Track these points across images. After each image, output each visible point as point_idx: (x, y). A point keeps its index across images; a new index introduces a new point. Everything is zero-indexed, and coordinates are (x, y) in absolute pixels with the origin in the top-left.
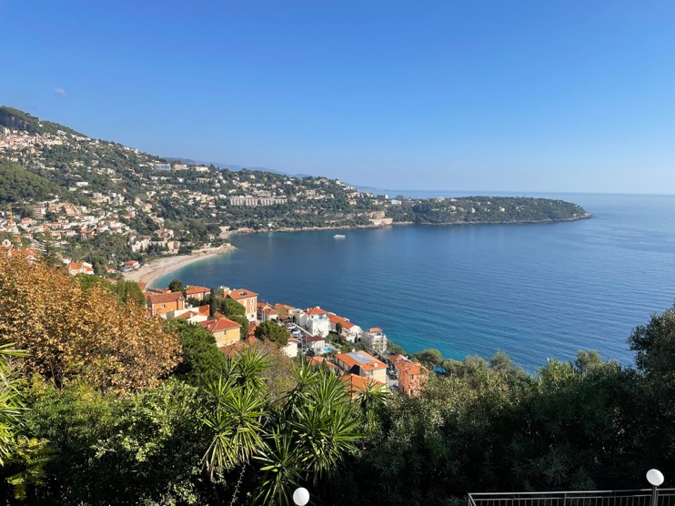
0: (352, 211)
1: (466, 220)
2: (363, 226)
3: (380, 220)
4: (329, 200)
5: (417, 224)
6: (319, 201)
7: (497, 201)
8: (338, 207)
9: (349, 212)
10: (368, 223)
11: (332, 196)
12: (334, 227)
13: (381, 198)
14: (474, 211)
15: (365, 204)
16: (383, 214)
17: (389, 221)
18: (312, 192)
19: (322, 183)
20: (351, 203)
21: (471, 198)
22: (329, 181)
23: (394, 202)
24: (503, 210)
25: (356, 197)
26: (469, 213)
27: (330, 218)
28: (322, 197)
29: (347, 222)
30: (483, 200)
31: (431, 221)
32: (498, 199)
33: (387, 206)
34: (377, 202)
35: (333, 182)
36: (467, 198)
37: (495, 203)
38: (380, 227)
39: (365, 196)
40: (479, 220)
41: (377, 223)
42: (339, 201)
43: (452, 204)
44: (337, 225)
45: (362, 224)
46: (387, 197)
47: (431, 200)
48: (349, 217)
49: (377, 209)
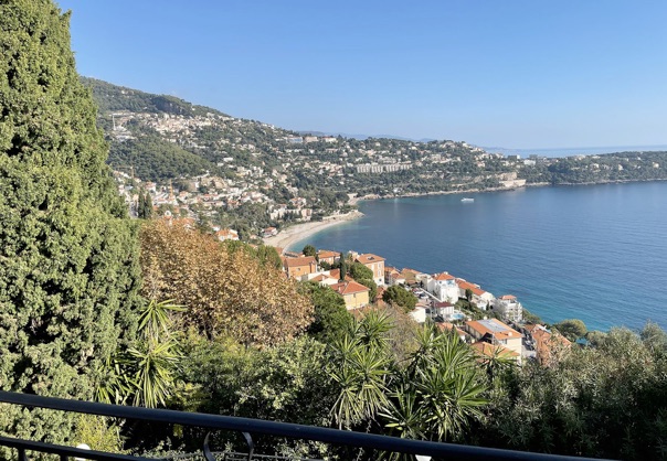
0: (480, 174)
1: (611, 178)
2: (493, 189)
3: (511, 182)
4: (456, 163)
5: (554, 184)
6: (444, 165)
7: (648, 157)
8: (465, 170)
9: (477, 175)
10: (499, 185)
11: (459, 159)
12: (461, 191)
13: (512, 158)
14: (621, 168)
15: (495, 165)
16: (515, 175)
17: (522, 182)
18: (438, 156)
19: (448, 146)
20: (479, 165)
21: (617, 154)
22: (456, 144)
23: (527, 162)
24: (657, 165)
25: (484, 159)
26: (616, 170)
27: (457, 182)
28: (448, 160)
29: (476, 185)
30: (632, 155)
31: (570, 181)
32: (650, 153)
33: (518, 166)
34: (507, 163)
35: (459, 145)
36: (613, 154)
37: (647, 159)
38: (512, 189)
39: (495, 157)
40: (628, 178)
41: (508, 185)
42: (467, 163)
43: (595, 161)
44: (465, 189)
45: (491, 186)
46: (518, 157)
47: (569, 158)
48: (478, 179)
49: (507, 170)
